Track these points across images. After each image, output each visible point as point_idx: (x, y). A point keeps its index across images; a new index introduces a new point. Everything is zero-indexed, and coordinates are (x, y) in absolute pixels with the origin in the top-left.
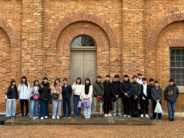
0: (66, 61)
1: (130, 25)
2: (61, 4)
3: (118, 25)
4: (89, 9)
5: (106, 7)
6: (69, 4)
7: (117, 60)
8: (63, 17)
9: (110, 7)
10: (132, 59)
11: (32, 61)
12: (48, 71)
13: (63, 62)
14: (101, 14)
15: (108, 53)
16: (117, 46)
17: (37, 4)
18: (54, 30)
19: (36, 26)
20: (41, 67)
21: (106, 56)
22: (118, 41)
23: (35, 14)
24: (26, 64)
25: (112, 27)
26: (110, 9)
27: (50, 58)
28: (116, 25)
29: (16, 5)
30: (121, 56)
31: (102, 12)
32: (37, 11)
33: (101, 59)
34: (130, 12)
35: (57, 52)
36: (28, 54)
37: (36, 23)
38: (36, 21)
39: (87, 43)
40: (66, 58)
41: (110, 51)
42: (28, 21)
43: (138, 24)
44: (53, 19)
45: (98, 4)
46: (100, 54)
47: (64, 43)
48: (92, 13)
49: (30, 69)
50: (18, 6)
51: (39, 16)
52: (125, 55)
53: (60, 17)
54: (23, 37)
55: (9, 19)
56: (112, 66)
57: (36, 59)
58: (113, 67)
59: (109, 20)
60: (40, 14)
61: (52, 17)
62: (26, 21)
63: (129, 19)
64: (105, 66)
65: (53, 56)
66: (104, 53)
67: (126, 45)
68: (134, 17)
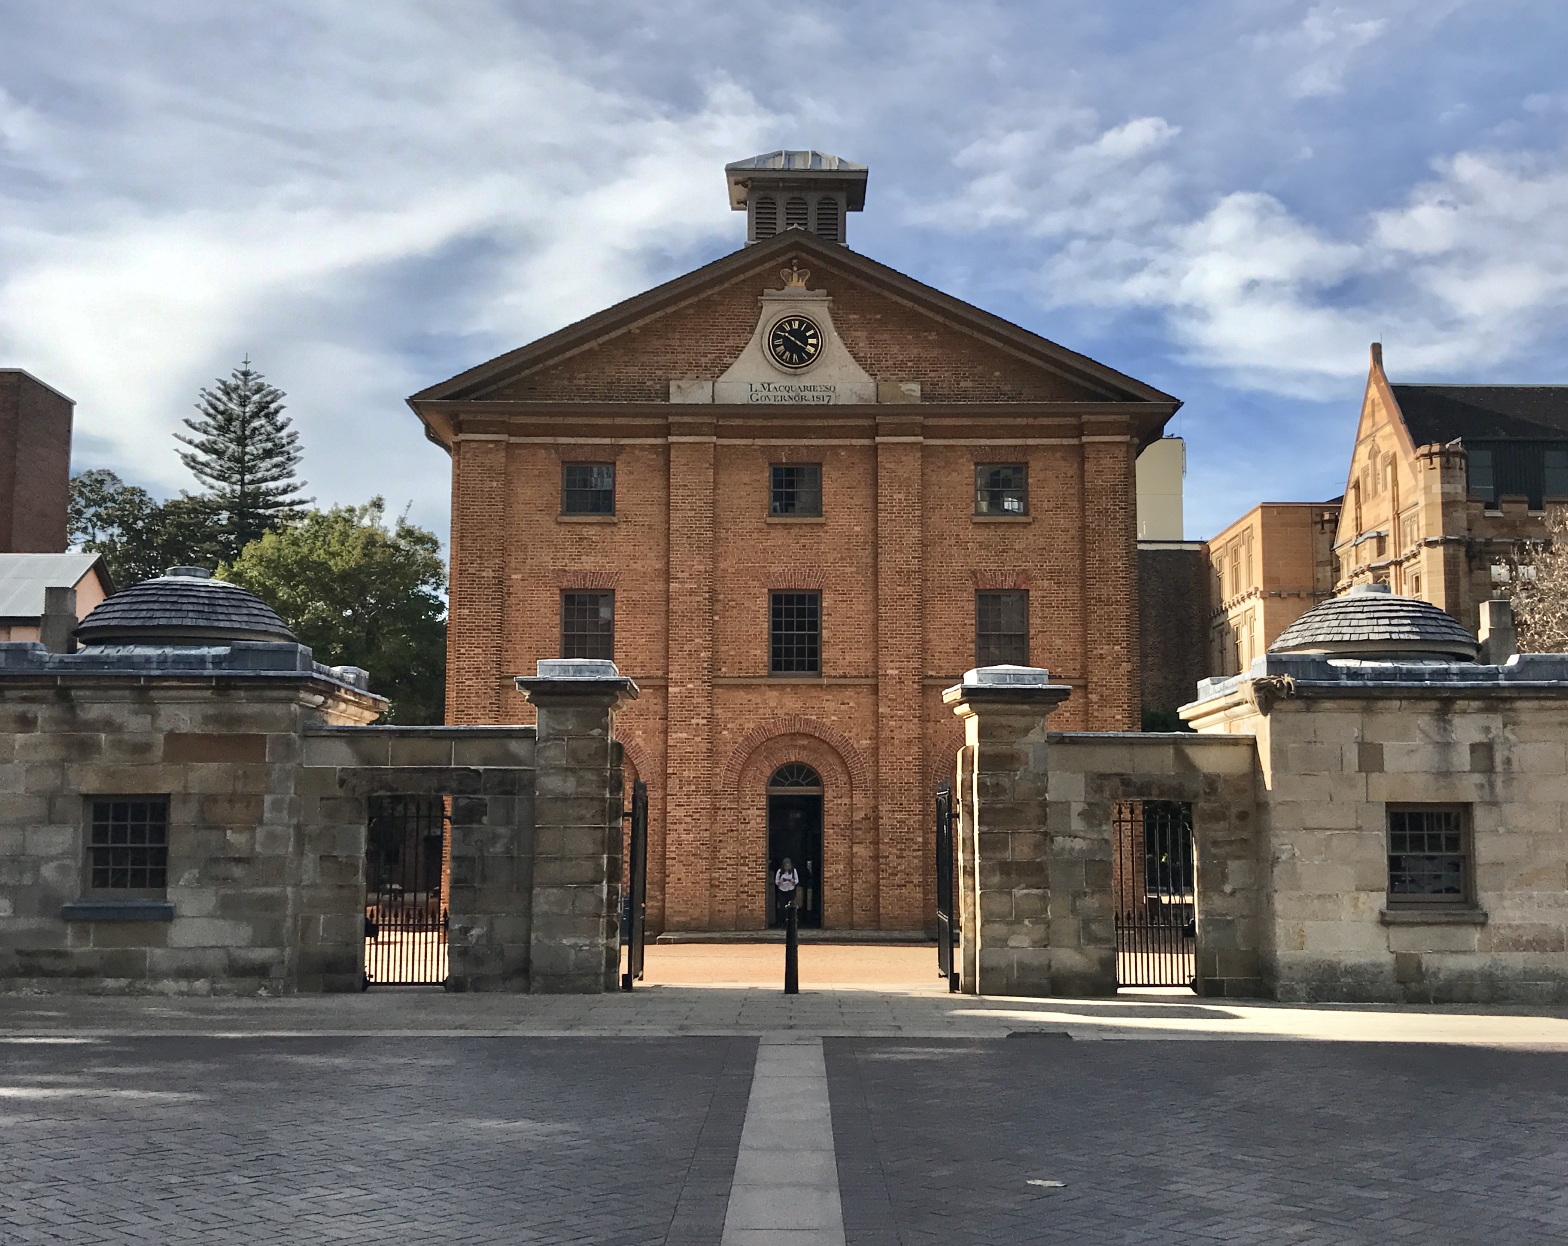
0: (759, 820)
1: (893, 745)
2: (749, 697)
3: (868, 742)
4: (808, 708)
5: (843, 704)
6: (766, 697)
7: (866, 818)
8: (752, 725)
9: (851, 704)
10: (898, 816)
11: (689, 819)
12: (720, 841)
13: (752, 822)
14: (833, 718)
15: (847, 801)
16: (866, 786)
17: (700, 700)
18: (734, 753)
19: (698, 746)
20: (707, 834)
21: (843, 808)
22: (869, 776)
23: (694, 721)
24: (675, 827)
25: (855, 746)
26: (852, 707)
27: (723, 812)
28: (865, 743)
29: (652, 700)
30: (875, 808)
31: (834, 715)
32: (699, 715)
33: (832, 815)
34: (892, 717)
35: (737, 800)
36: (679, 805)
37: (698, 739)
38: (698, 736)
39: (803, 780)
40: (758, 812)
41: (852, 797)
42: (680, 735)
43: (909, 742)
44: (732, 729)
45: (827, 697)
46: (830, 805)
47: (755, 779)
48: (814, 717)
49: (684, 837)
50: (655, 701)
51: (704, 725)
52: (884, 808)
53: (746, 726)
54: (670, 771)
55: (636, 730)
56: (857, 829)
57: (696, 816)
58: (859, 833)
59: (850, 732)
60: (705, 721)
61: (729, 726)
62: (674, 736)
63: (892, 731)
64: (841, 829)
65: (731, 809)
66: (839, 801)
67: (886, 787)
68: (901, 727)
